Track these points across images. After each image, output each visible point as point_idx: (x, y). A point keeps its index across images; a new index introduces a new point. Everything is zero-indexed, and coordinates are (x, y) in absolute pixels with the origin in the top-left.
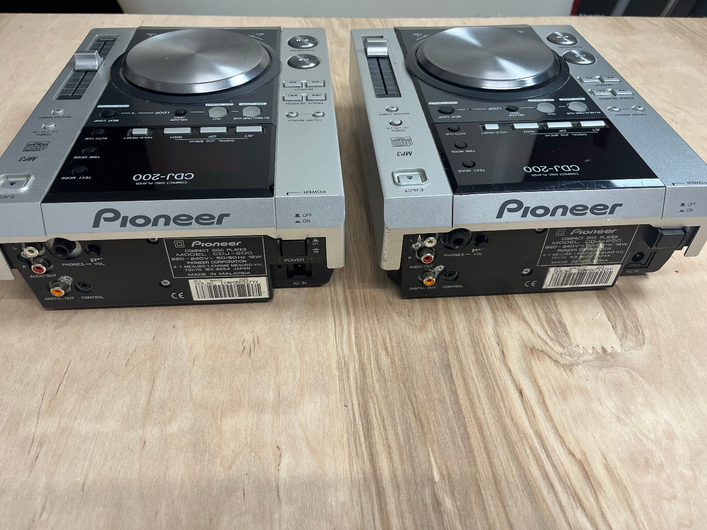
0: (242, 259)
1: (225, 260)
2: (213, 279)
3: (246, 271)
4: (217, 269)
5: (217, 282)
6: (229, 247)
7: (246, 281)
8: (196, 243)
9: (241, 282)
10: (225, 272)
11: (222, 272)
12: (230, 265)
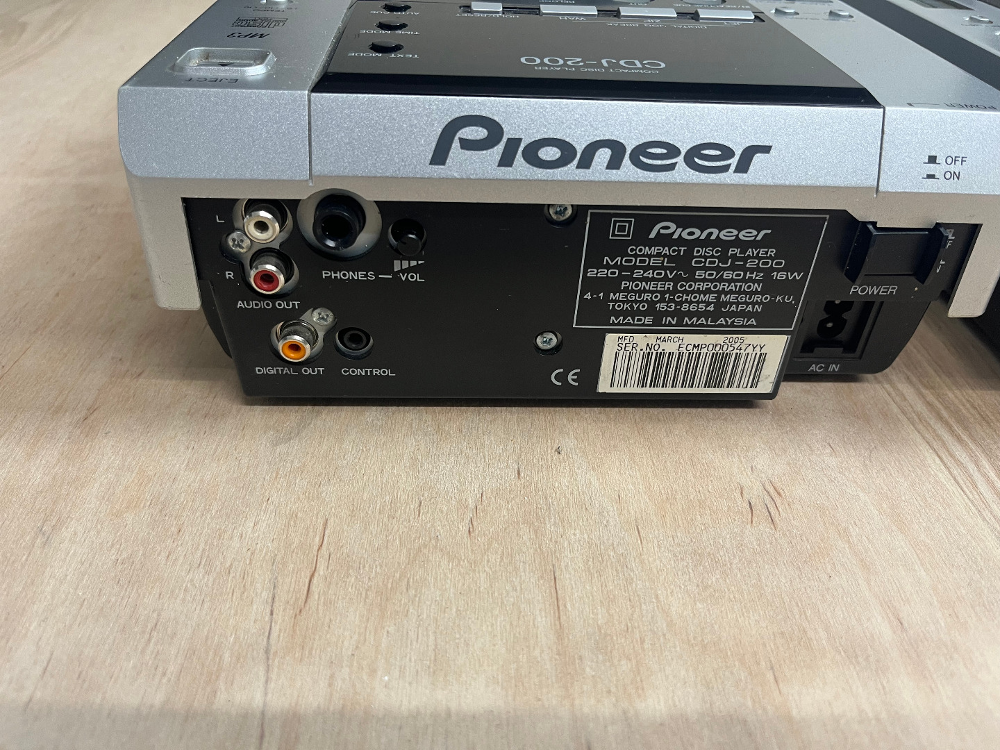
0: (754, 281)
1: (712, 281)
2: (663, 336)
3: (748, 315)
4: (685, 307)
5: (671, 345)
6: (737, 242)
7: (736, 346)
8: (664, 228)
9: (725, 349)
10: (698, 314)
11: (690, 314)
12: (718, 298)
